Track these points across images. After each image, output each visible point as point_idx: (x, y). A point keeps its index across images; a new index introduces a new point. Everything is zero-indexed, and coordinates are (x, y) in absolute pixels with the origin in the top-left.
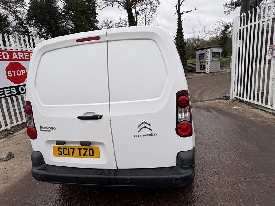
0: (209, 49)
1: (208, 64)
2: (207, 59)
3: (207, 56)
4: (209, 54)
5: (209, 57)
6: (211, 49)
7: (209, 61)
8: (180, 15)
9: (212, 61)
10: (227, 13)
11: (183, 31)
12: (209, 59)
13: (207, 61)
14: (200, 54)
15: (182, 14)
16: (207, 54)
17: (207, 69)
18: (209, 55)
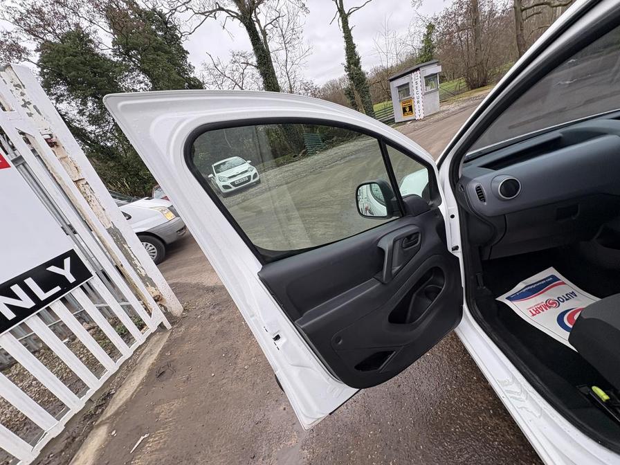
0: (418, 72)
1: (418, 102)
2: (415, 93)
3: (415, 86)
4: (419, 82)
5: (419, 88)
6: (421, 69)
7: (421, 96)
8: (344, 17)
9: (425, 94)
10: (417, 4)
11: (356, 49)
12: (420, 92)
13: (415, 96)
14: (399, 87)
15: (349, 14)
16: (414, 82)
17: (417, 111)
18: (419, 84)
